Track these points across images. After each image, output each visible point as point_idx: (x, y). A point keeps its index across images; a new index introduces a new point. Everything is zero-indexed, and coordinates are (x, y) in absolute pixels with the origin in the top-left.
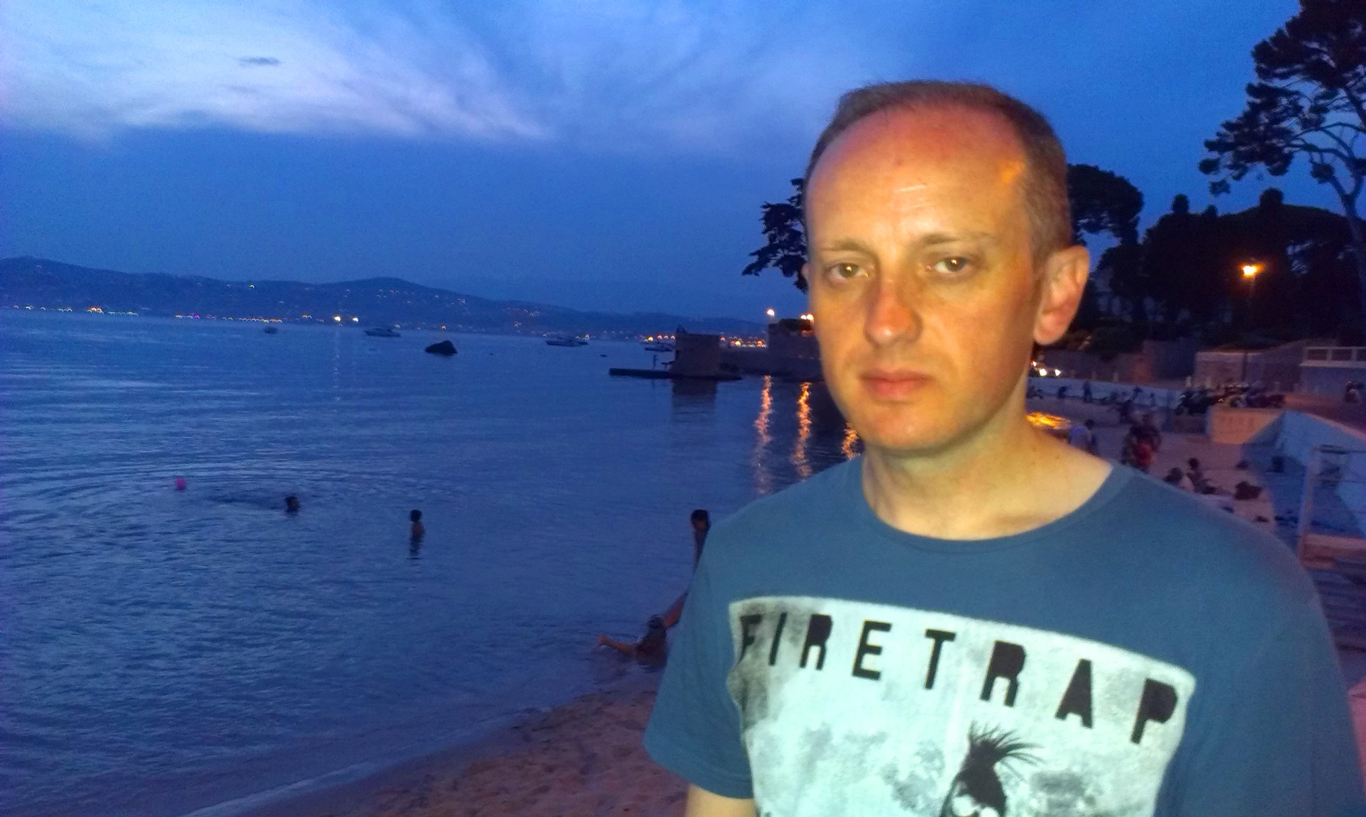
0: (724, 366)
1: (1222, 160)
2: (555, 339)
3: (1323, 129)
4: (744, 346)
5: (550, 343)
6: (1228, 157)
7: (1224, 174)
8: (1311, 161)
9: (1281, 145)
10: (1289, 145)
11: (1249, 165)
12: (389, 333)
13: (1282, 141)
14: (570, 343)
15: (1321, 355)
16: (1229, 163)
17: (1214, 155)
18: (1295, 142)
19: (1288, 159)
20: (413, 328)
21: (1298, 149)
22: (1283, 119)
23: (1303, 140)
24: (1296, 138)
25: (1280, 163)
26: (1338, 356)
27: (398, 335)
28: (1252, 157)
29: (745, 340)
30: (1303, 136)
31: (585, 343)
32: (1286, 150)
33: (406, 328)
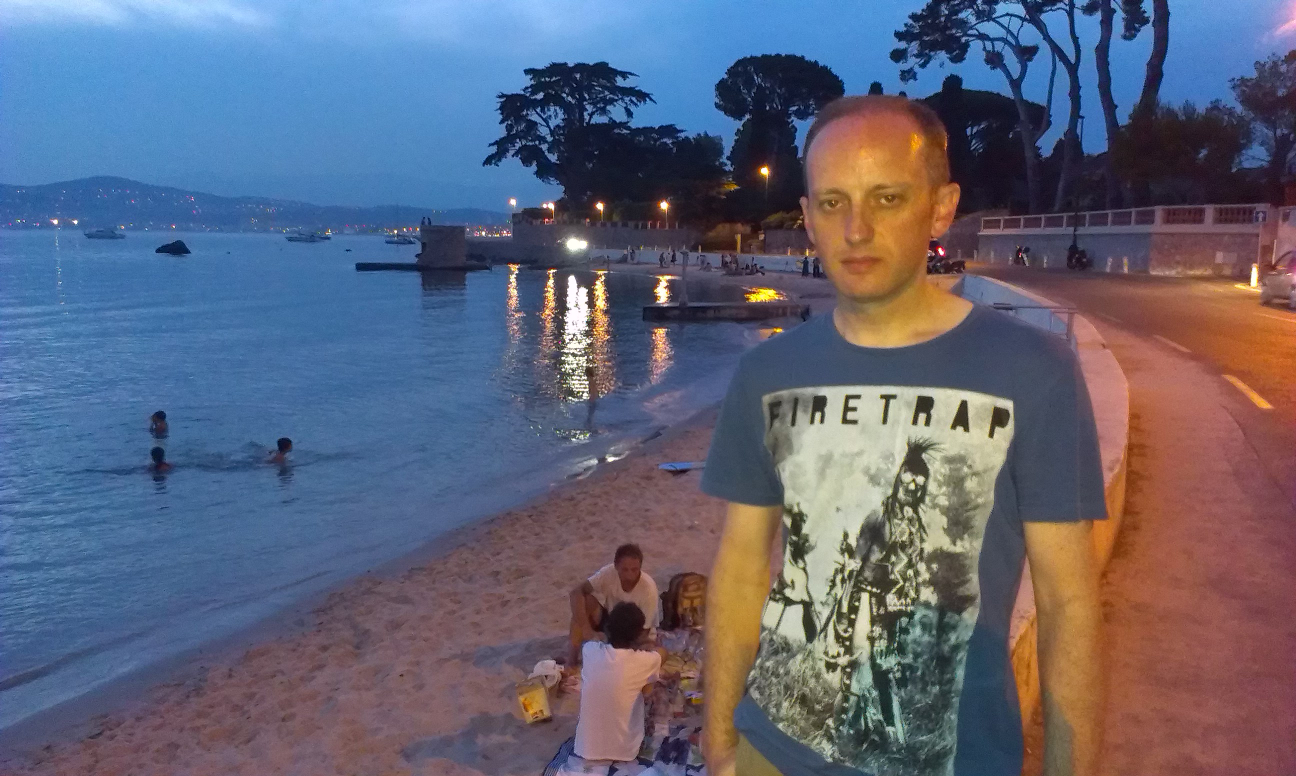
0: (471, 256)
1: (909, 50)
2: (296, 235)
3: (994, 20)
4: (490, 236)
5: (290, 239)
6: (914, 47)
7: (912, 62)
8: (984, 49)
9: (958, 35)
10: (966, 35)
11: (932, 53)
12: (112, 236)
13: (960, 31)
14: (312, 239)
15: (995, 224)
16: (916, 52)
17: (903, 45)
18: (970, 32)
19: (965, 47)
20: (141, 228)
21: (974, 38)
22: (960, 11)
23: (977, 30)
24: (971, 28)
25: (958, 52)
26: (1009, 224)
27: (122, 237)
28: (935, 46)
29: (490, 230)
30: (976, 27)
31: (328, 238)
32: (963, 40)
33: (134, 229)
